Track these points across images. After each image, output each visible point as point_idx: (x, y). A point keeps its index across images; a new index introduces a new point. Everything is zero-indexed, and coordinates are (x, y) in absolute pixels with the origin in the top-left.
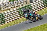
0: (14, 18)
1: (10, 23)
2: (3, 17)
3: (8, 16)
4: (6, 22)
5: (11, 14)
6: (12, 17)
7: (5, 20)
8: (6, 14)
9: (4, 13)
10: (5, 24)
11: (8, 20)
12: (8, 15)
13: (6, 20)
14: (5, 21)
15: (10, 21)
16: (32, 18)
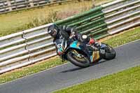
0: (134, 21)
1: (120, 37)
2: (102, 16)
3: (115, 16)
4: (111, 33)
5: (125, 8)
6: (128, 18)
7: (106, 26)
8: (110, 8)
9: (104, 6)
10: (106, 39)
11: (115, 27)
12: (117, 11)
13: (109, 27)
14: (108, 30)
15: (122, 31)
16: (79, 55)
